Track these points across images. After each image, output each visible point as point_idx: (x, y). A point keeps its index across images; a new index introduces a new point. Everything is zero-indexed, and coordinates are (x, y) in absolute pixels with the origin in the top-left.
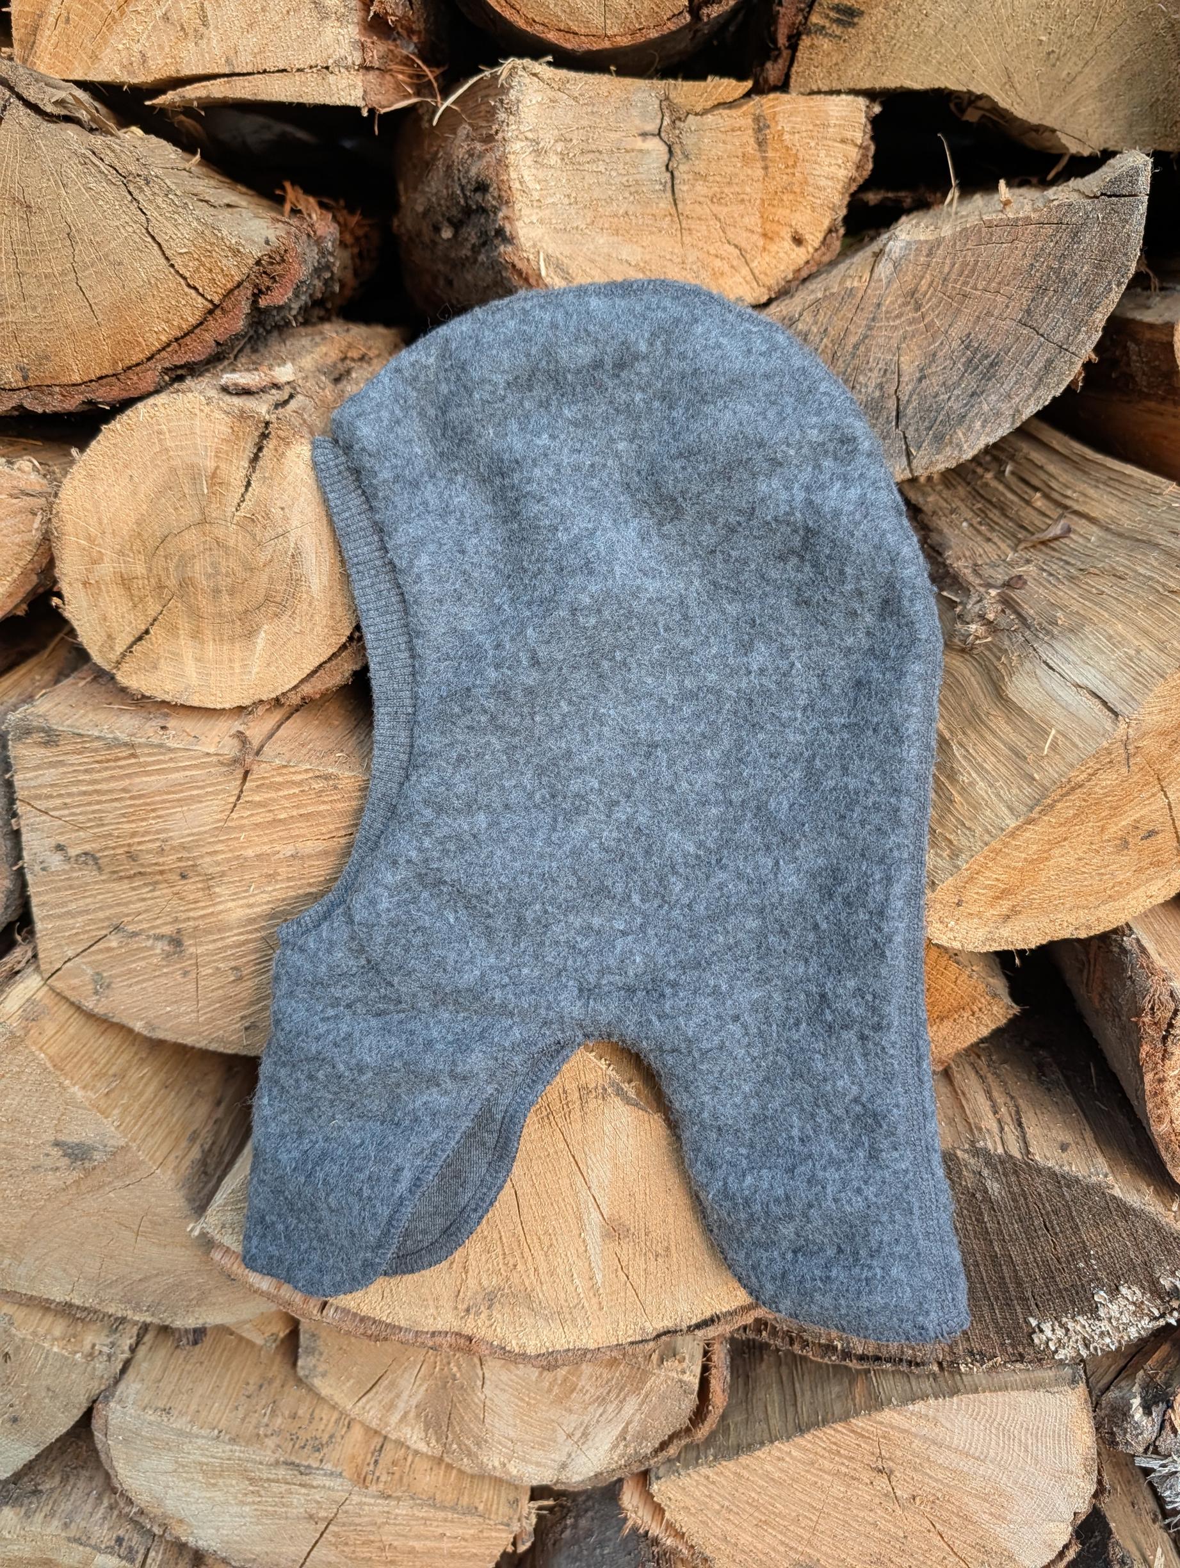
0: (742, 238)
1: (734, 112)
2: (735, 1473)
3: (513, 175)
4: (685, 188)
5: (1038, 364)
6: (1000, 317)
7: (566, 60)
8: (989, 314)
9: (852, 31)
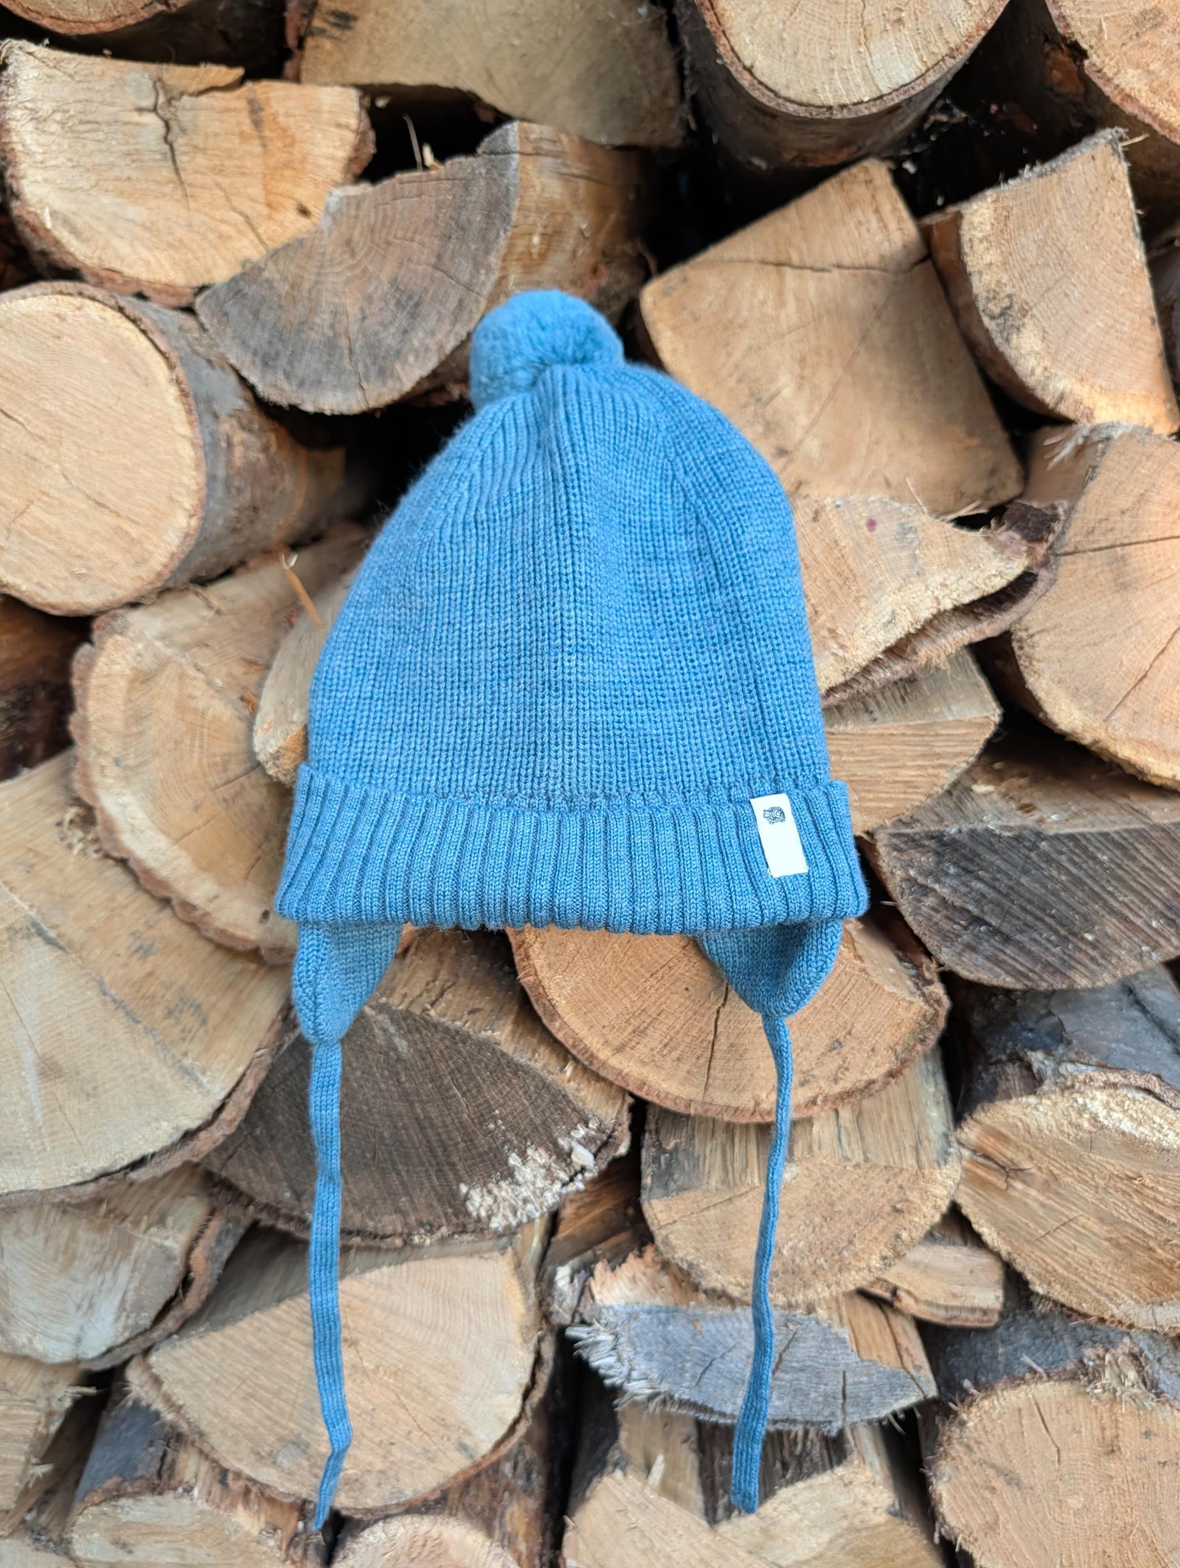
0: (246, 207)
1: (228, 95)
2: (222, 1344)
3: (15, 139)
4: (185, 158)
5: (452, 304)
6: (418, 263)
7: (60, 42)
8: (410, 260)
9: (348, 33)
